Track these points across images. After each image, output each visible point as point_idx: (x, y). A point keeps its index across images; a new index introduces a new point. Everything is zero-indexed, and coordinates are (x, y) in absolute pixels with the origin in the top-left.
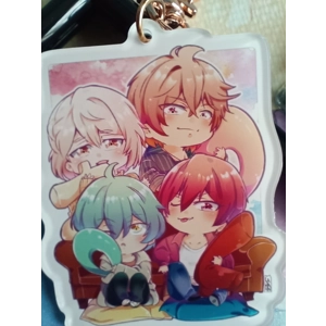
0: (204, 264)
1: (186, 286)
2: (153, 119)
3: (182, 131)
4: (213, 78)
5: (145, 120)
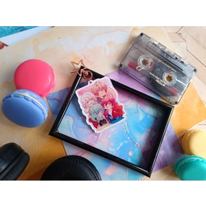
0: (113, 113)
1: (111, 118)
2: (96, 94)
3: (101, 94)
4: (103, 85)
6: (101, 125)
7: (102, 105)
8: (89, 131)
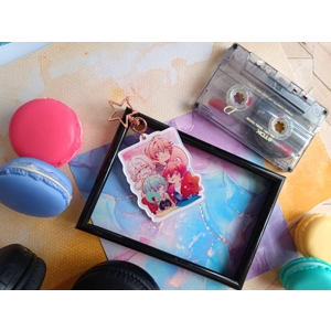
0: (182, 188)
1: (180, 197)
2: (154, 157)
4: (165, 141)
5: (152, 158)
6: (163, 209)
7: (165, 176)
8: (142, 218)
